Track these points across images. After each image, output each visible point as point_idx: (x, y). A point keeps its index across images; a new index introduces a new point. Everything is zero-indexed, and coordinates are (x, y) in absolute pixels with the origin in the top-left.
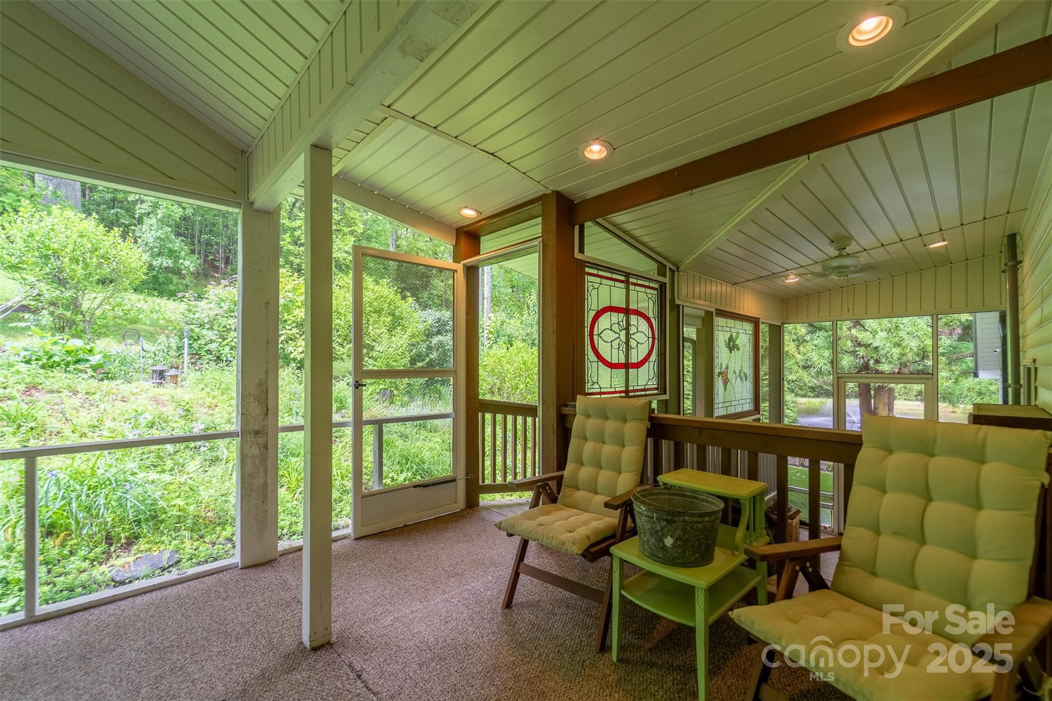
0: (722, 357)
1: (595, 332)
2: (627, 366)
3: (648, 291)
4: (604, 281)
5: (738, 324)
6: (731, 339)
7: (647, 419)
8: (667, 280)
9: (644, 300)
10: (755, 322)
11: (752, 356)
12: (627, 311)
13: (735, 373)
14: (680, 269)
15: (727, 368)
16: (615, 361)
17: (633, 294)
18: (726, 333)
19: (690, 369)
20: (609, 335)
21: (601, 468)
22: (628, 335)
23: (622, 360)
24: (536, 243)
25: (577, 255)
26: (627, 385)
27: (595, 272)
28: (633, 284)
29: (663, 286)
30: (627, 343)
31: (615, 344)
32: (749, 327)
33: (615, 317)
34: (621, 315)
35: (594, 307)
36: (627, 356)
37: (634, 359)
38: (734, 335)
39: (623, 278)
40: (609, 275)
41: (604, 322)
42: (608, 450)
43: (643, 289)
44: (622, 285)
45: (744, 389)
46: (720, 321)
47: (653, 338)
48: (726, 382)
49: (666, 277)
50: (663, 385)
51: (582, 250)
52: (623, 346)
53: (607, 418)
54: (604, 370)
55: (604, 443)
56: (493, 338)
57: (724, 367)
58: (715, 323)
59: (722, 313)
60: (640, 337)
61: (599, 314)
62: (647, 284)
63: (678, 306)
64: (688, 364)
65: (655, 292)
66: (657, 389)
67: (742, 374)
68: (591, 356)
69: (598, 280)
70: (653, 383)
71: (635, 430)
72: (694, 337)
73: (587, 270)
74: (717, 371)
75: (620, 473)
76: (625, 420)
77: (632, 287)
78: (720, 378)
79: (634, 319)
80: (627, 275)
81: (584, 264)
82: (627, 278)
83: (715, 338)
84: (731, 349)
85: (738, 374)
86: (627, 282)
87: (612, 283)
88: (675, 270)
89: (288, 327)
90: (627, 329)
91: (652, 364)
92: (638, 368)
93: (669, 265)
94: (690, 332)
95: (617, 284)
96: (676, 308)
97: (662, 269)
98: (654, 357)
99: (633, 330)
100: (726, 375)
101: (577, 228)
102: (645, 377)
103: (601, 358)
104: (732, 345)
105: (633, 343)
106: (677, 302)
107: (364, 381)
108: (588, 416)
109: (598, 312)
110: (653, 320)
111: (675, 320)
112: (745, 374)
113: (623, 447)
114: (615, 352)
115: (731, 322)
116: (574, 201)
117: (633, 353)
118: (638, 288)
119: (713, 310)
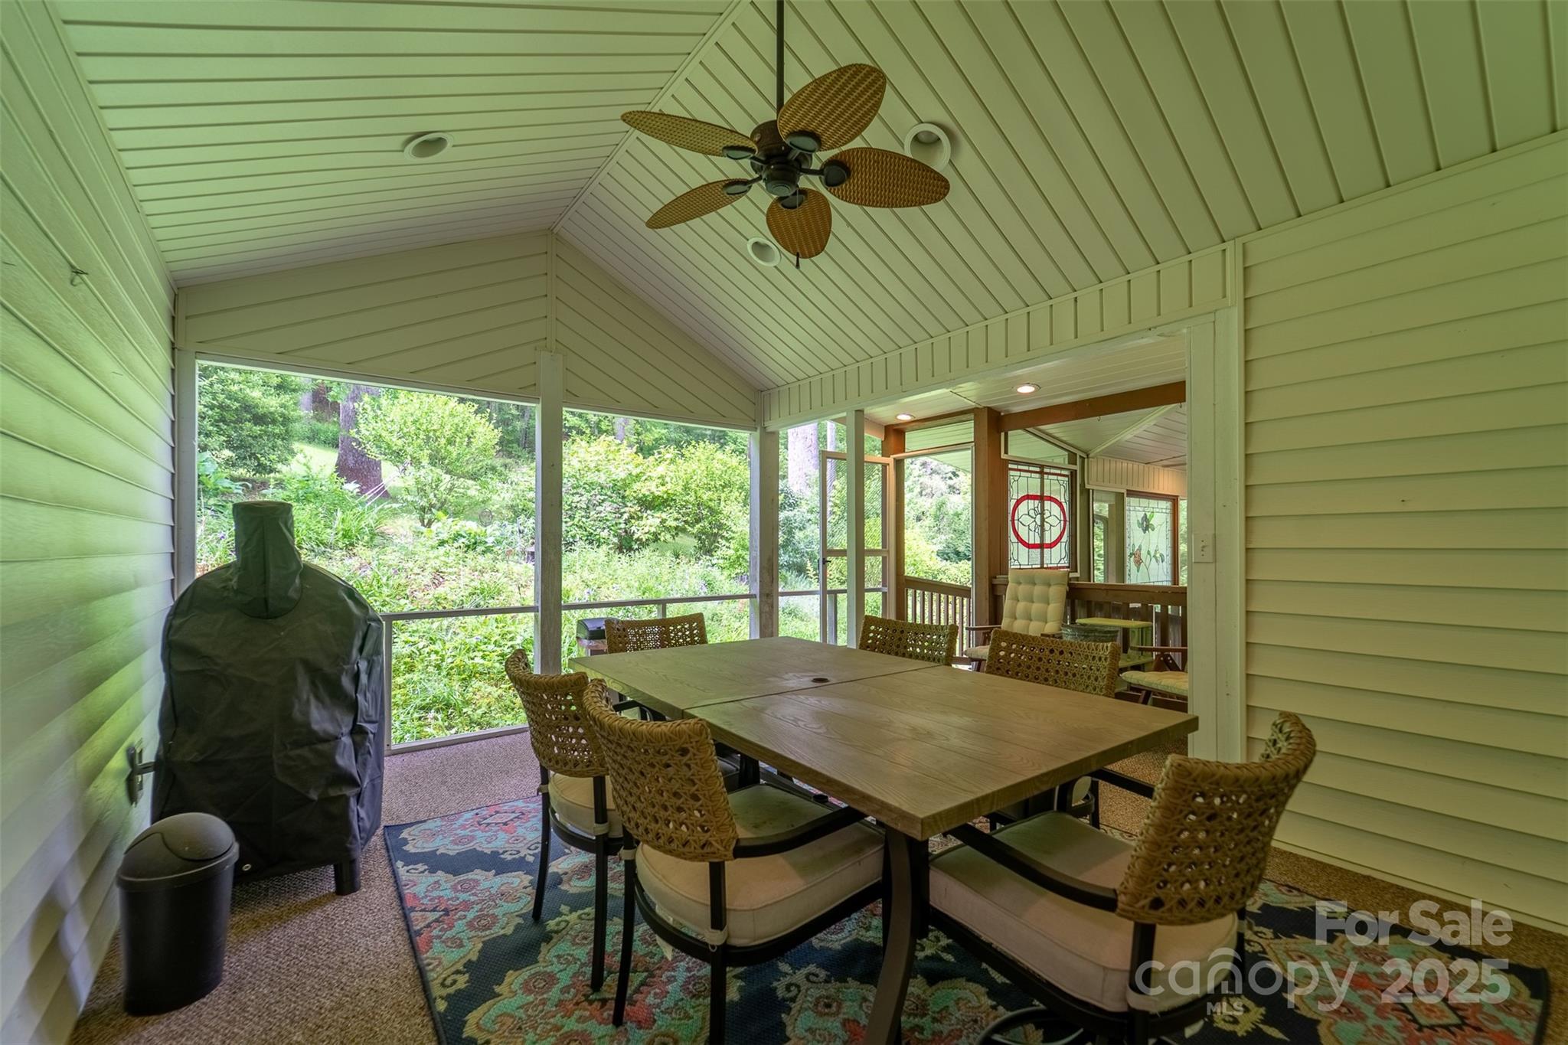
0: (1135, 537)
1: (1016, 518)
2: (1041, 546)
3: (1060, 478)
4: (1023, 474)
5: (1153, 503)
6: (1145, 518)
7: (1066, 583)
8: (1077, 468)
9: (1057, 487)
10: (1174, 500)
11: (1169, 536)
12: (1041, 498)
13: (1149, 553)
14: (1090, 456)
15: (1140, 549)
16: (1032, 542)
17: (1046, 482)
18: (1138, 513)
19: (1102, 552)
20: (1026, 520)
21: (1031, 620)
22: (1043, 520)
23: (1038, 541)
24: (970, 446)
25: (1003, 456)
26: (1042, 563)
27: (1015, 467)
28: (1047, 473)
29: (1073, 474)
30: (1042, 526)
31: (1032, 527)
32: (1165, 505)
33: (1033, 504)
34: (1037, 502)
35: (1015, 497)
36: (1042, 537)
37: (1047, 541)
38: (1148, 514)
39: (1038, 469)
40: (1026, 468)
41: (1023, 508)
42: (1036, 607)
43: (1055, 477)
44: (1038, 475)
45: (1161, 571)
46: (1131, 503)
47: (1065, 521)
48: (1139, 562)
49: (1076, 464)
50: (1074, 564)
51: (1006, 452)
52: (1038, 530)
53: (1035, 584)
54: (1023, 550)
55: (1033, 602)
56: (839, 513)
57: (1137, 547)
58: (1126, 503)
59: (1132, 493)
60: (1052, 520)
61: (1019, 502)
62: (1058, 472)
63: (1089, 490)
64: (1099, 544)
65: (1067, 479)
66: (1068, 567)
67: (1158, 555)
68: (1013, 538)
69: (1018, 473)
70: (1065, 562)
71: (1057, 594)
72: (1105, 513)
73: (1010, 466)
74: (1128, 552)
75: (1046, 623)
76: (1049, 585)
77: (1046, 476)
78: (1132, 559)
79: (1047, 504)
80: (1042, 467)
81: (1007, 461)
82: (1042, 470)
83: (1127, 518)
84: (1146, 529)
85: (1152, 554)
86: (1042, 473)
87: (1029, 474)
88: (1085, 456)
89: (629, 504)
90: (1042, 514)
91: (1063, 544)
92: (1051, 548)
93: (1079, 453)
94: (1101, 508)
95: (1033, 475)
96: (1086, 492)
97: (1072, 458)
98: (1065, 538)
99: (1047, 514)
100: (1139, 556)
101: (1003, 434)
102: (1057, 556)
103: (1020, 540)
104: (1146, 525)
105: (1047, 526)
106: (1087, 487)
107: (828, 559)
108: (1019, 583)
109: (1018, 500)
110: (1064, 504)
111: (1086, 504)
112: (1161, 555)
113: (1049, 604)
114: (1031, 533)
115: (1144, 502)
116: (1000, 413)
117: (1047, 534)
118: (1051, 477)
119: (1124, 491)
